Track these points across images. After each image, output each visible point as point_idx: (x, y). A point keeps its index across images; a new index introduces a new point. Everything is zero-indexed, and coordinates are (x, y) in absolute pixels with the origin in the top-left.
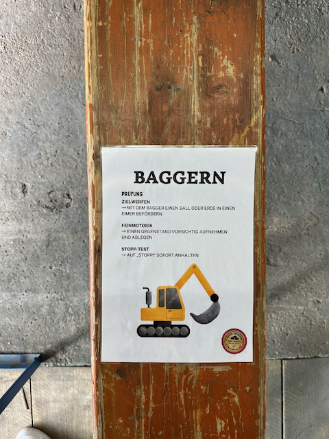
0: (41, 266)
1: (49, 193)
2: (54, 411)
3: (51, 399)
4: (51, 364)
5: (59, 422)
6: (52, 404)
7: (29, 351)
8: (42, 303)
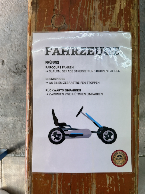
0: (10, 103)
1: (16, 65)
2: (14, 181)
3: (12, 174)
4: (13, 155)
5: (16, 187)
6: (13, 177)
7: (2, 148)
8: (9, 122)
